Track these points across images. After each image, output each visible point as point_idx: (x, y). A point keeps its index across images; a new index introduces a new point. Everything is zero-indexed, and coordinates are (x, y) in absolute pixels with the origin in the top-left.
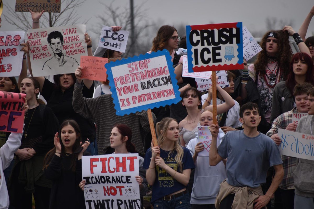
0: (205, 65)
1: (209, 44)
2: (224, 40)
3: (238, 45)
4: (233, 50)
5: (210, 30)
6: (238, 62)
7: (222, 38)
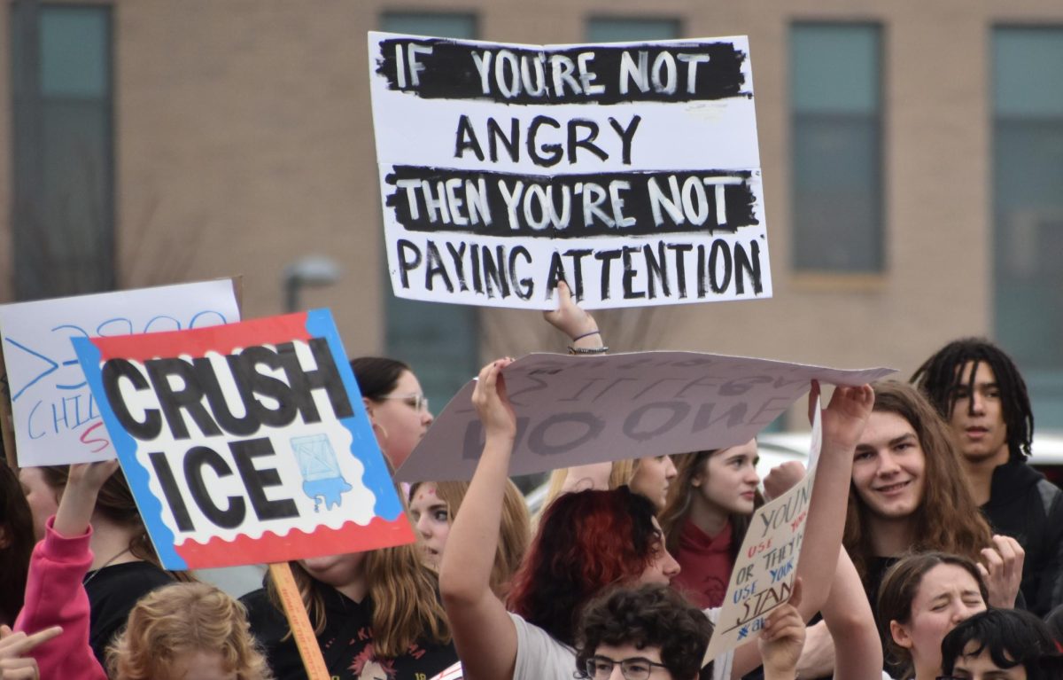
0: (228, 535)
1: (209, 430)
2: (271, 403)
3: (344, 424)
4: (333, 454)
5: (188, 358)
6: (377, 508)
7: (257, 396)
